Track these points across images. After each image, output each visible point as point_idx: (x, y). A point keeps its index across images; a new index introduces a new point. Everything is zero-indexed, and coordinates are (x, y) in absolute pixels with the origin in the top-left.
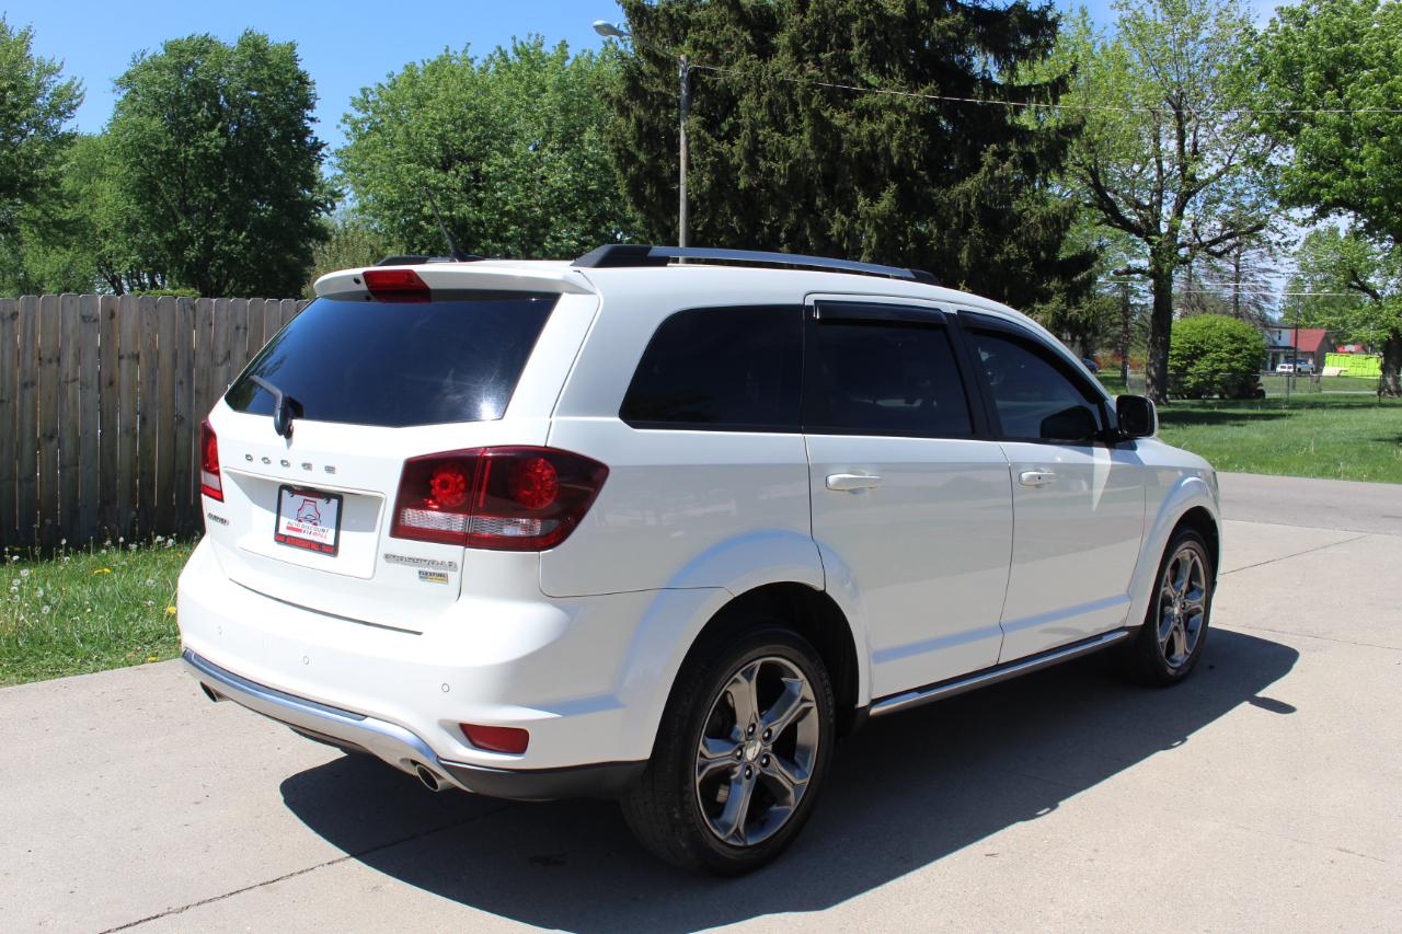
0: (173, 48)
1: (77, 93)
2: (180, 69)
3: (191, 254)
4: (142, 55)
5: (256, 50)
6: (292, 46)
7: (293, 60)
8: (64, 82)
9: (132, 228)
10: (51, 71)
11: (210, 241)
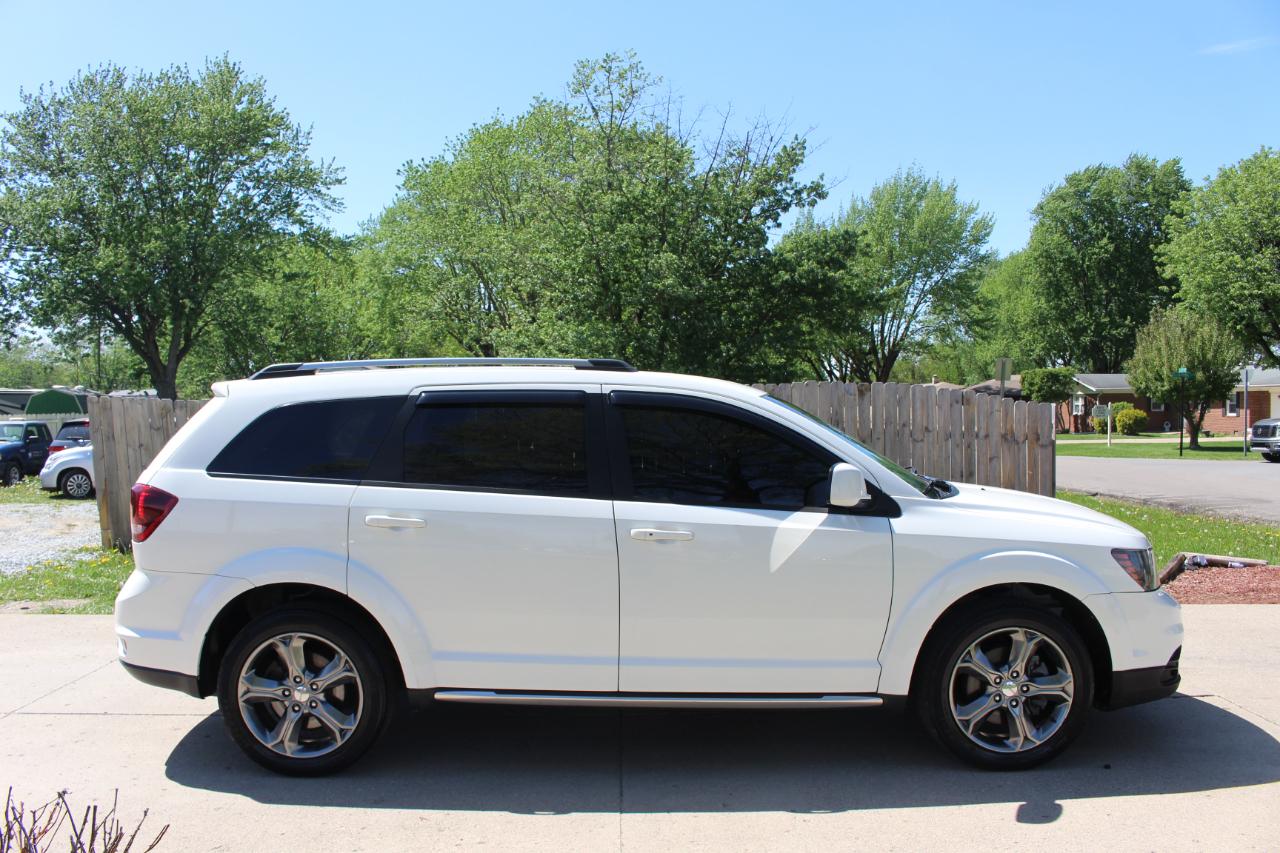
0: (1072, 180)
1: (990, 223)
2: (1081, 195)
3: (1086, 340)
4: (1051, 188)
5: (1141, 170)
6: (1176, 162)
7: (1178, 172)
8: (978, 217)
9: (1043, 321)
10: (972, 210)
11: (1100, 327)
